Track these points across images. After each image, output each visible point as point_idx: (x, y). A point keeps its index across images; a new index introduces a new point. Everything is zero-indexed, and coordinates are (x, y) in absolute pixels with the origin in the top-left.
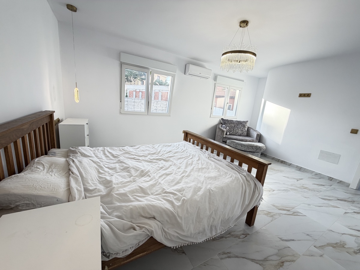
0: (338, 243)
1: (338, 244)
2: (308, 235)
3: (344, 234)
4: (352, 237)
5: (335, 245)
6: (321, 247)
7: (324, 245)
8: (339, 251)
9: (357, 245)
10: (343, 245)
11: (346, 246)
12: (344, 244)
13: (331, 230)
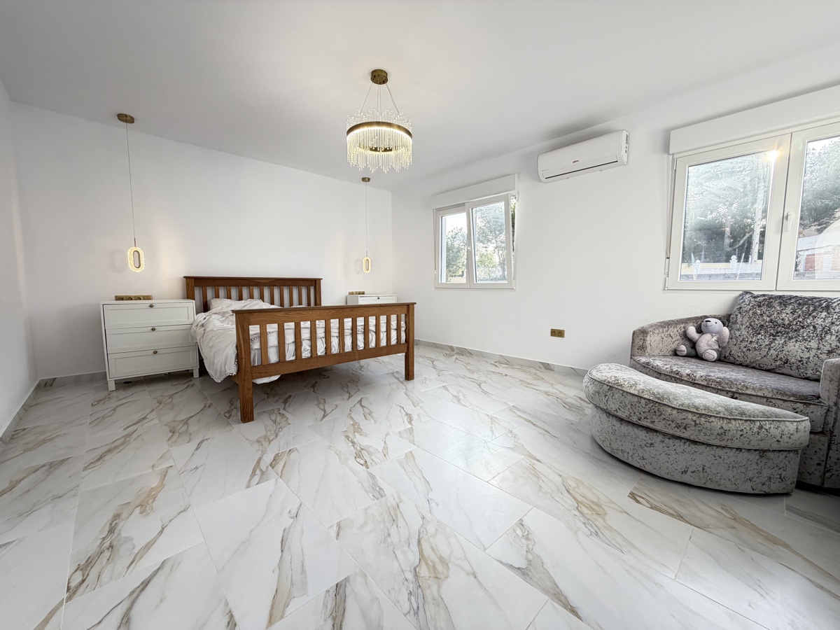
0: (153, 502)
1: (151, 501)
2: (196, 468)
3: (162, 532)
4: (144, 543)
5: (154, 495)
6: (164, 474)
7: (166, 478)
8: (140, 493)
9: (124, 534)
10: (143, 508)
11: (138, 510)
12: (145, 511)
13: (185, 511)
